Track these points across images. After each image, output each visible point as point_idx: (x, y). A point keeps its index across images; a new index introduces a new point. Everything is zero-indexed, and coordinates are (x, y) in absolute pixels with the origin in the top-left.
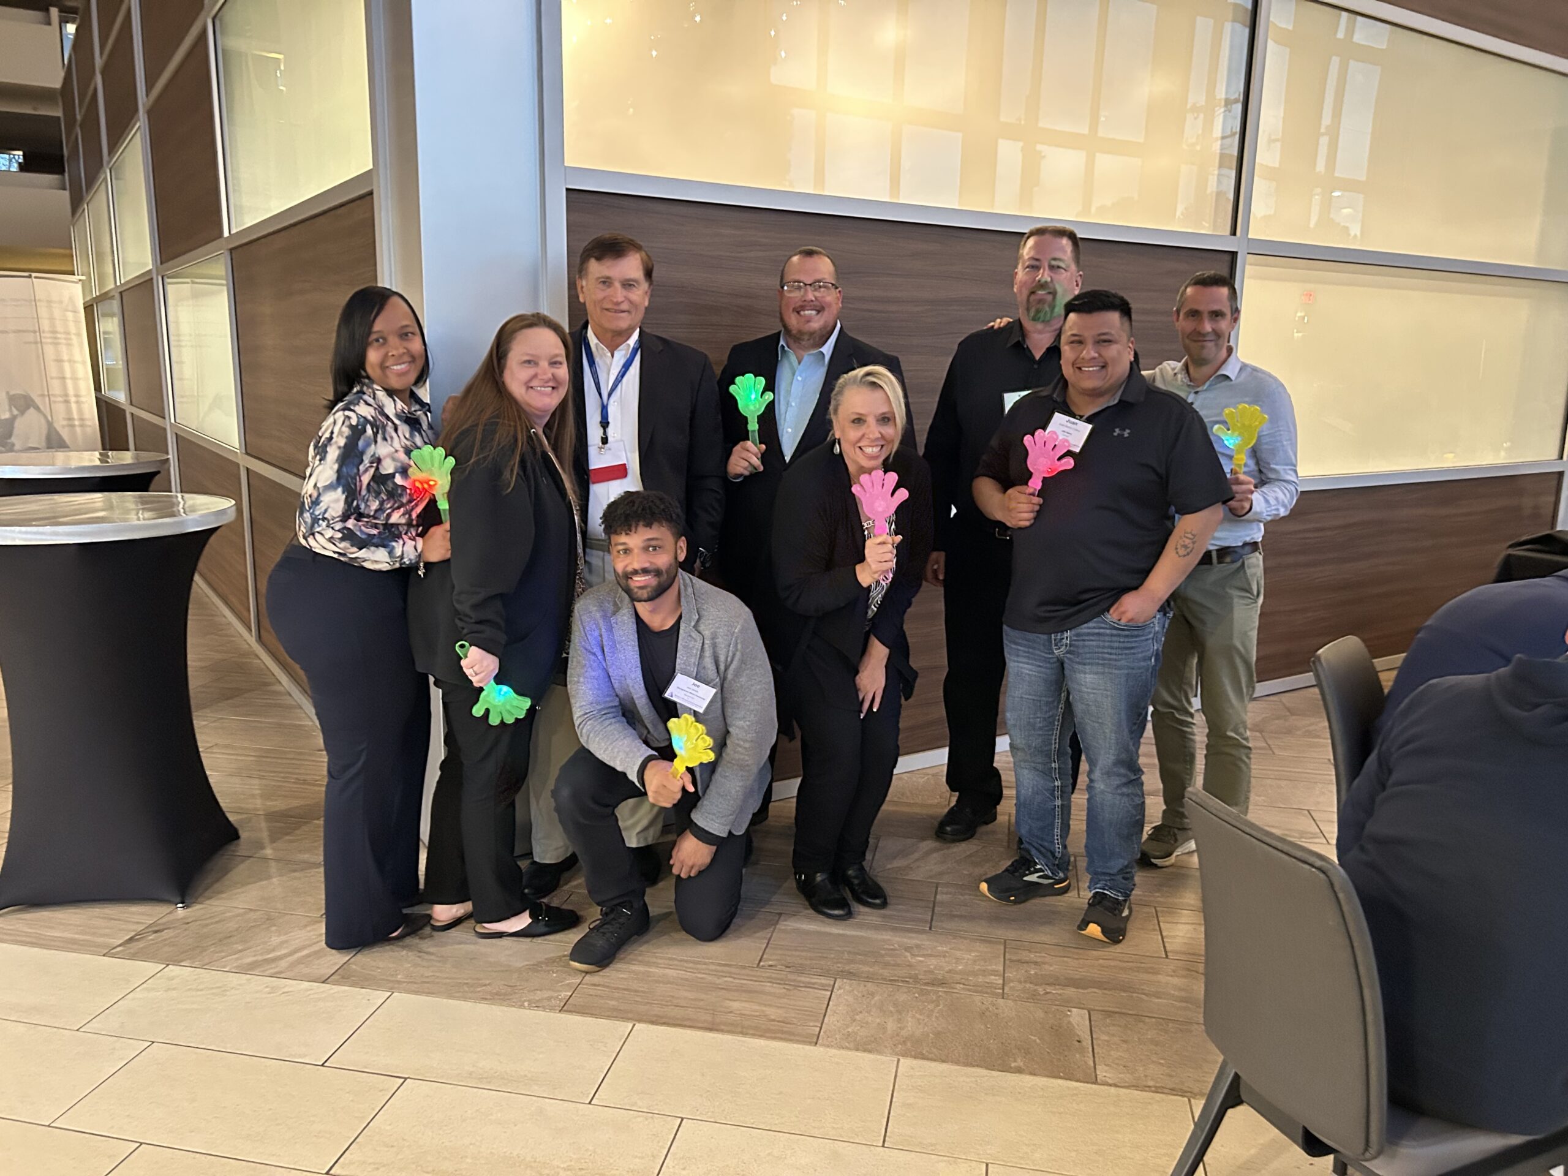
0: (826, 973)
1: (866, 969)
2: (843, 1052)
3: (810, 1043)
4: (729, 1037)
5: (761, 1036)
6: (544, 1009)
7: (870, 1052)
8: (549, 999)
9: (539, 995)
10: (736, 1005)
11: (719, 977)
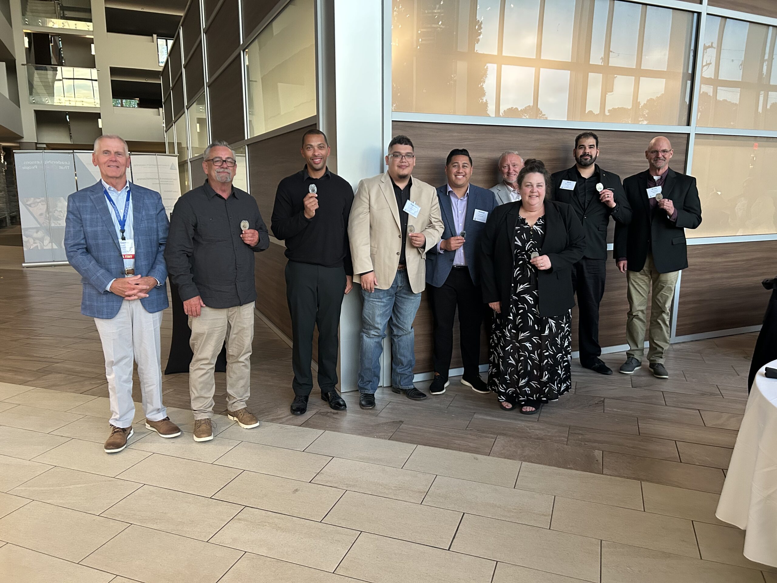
0: (493, 433)
1: (510, 432)
2: (500, 459)
3: (486, 455)
4: (455, 451)
5: (467, 452)
6: (382, 438)
7: (510, 459)
8: (384, 435)
9: (380, 434)
10: (456, 442)
11: (450, 432)
